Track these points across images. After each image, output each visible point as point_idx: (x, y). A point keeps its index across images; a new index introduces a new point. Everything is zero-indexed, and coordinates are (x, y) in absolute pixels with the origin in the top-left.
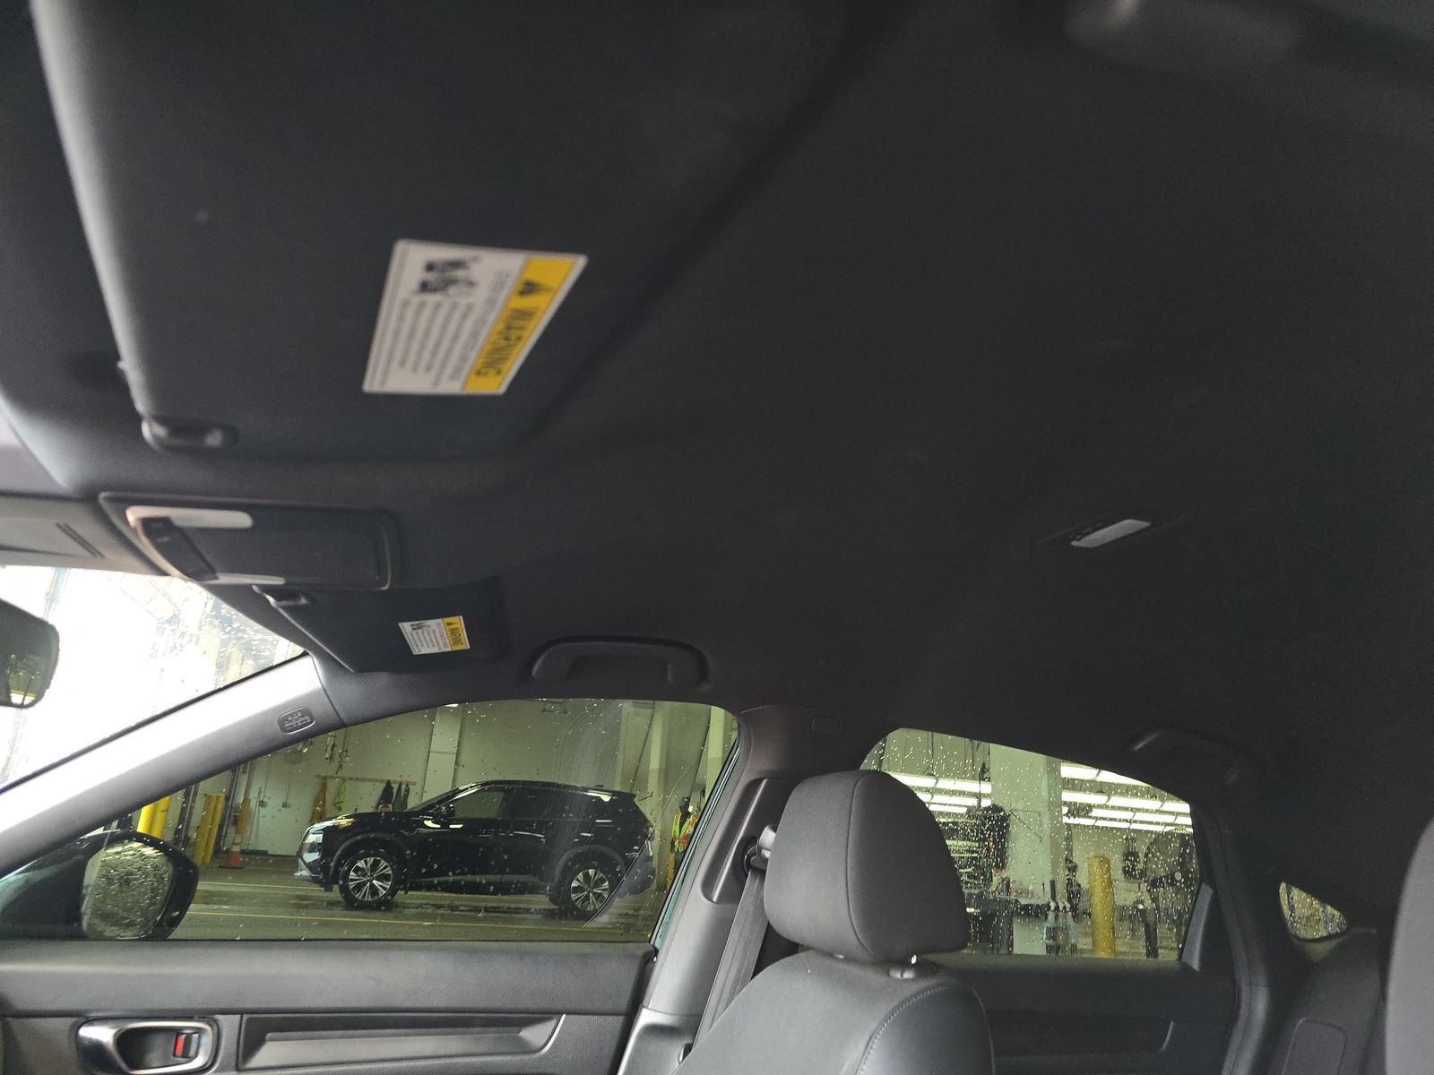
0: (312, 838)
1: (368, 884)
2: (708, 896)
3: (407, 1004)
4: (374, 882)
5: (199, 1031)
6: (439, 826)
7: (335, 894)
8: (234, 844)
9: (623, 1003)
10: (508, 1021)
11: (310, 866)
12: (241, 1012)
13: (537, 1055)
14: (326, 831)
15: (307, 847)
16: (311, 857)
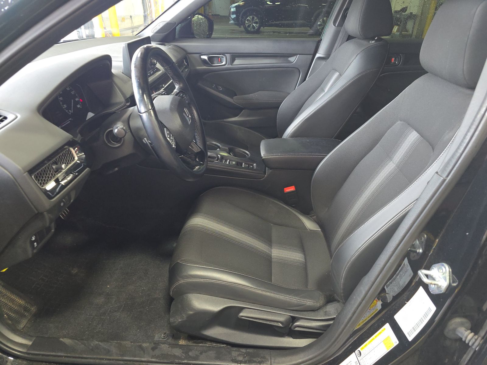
0: (232, 10)
1: (252, 25)
2: (335, 26)
3: (263, 52)
4: (253, 24)
5: (223, 57)
6: (272, 4)
7: (242, 28)
8: (209, 12)
9: (312, 52)
10: (286, 56)
11: (233, 19)
12: (230, 53)
13: (292, 64)
14: (236, 7)
15: (231, 13)
16: (234, 16)
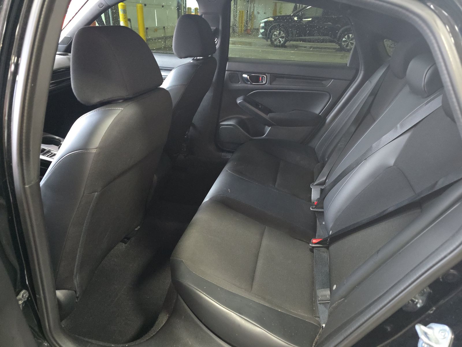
0: (262, 25)
1: (278, 39)
4: (280, 39)
7: (269, 42)
11: (262, 34)
15: (260, 28)
16: (262, 31)
